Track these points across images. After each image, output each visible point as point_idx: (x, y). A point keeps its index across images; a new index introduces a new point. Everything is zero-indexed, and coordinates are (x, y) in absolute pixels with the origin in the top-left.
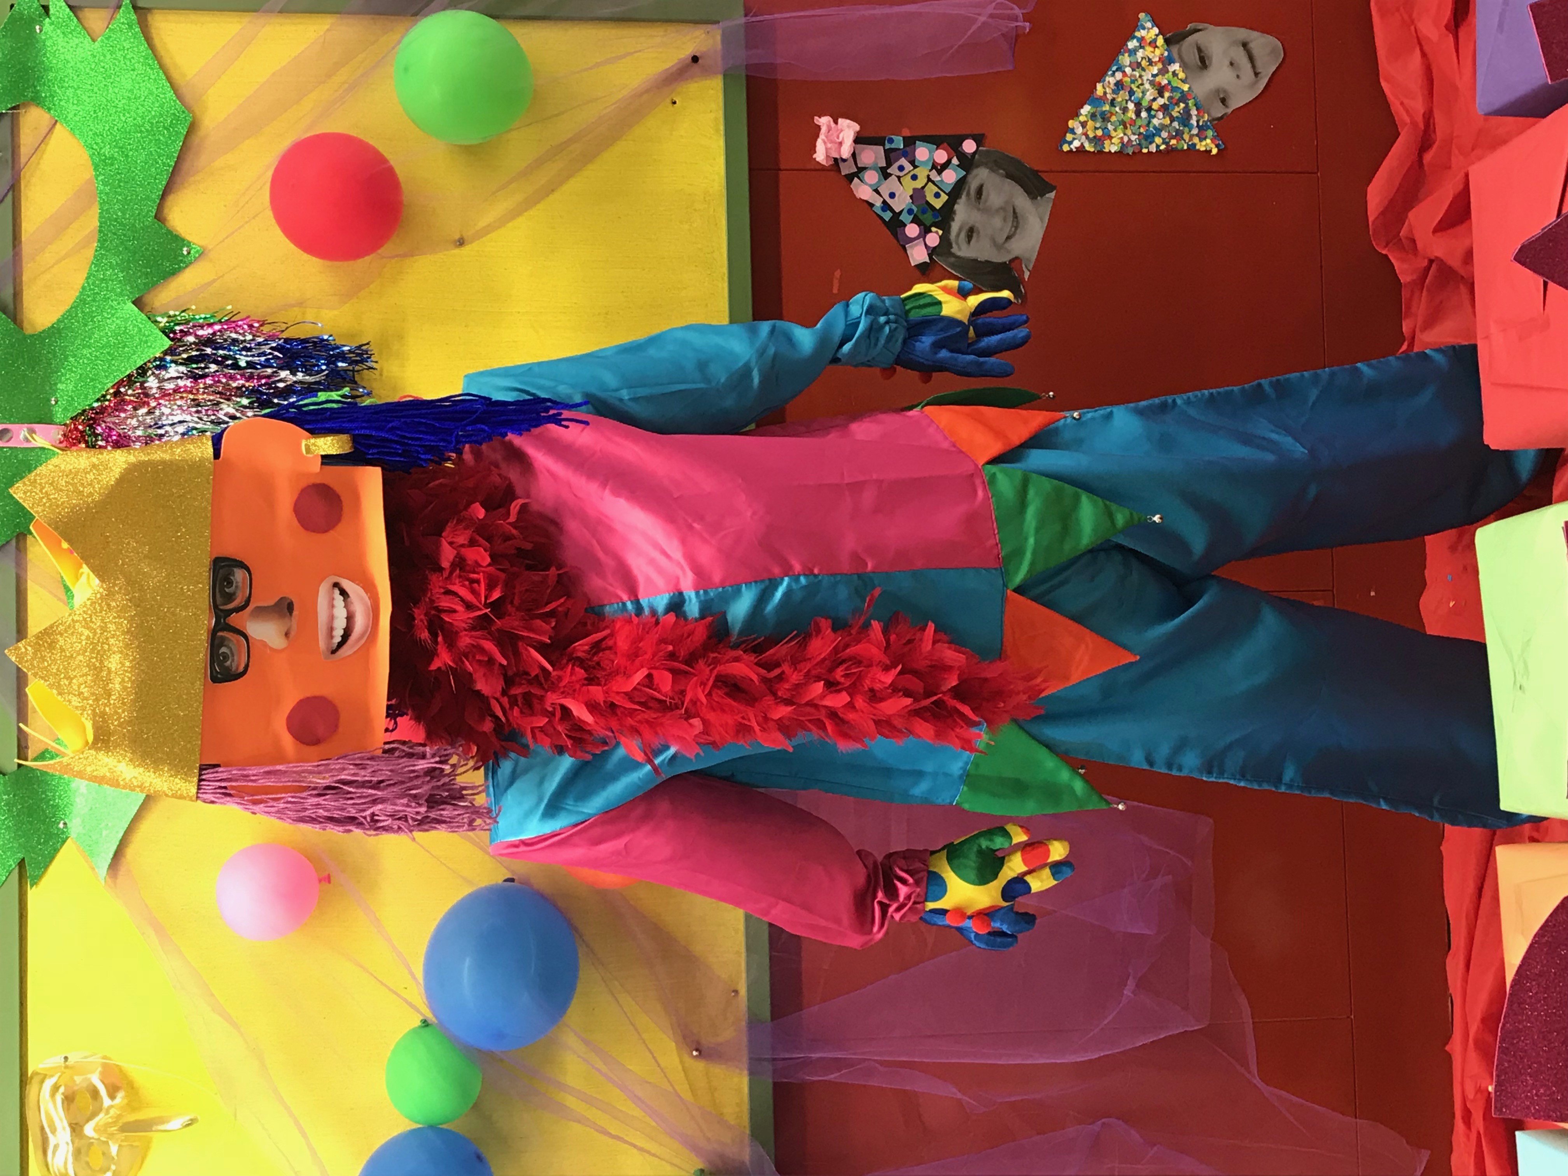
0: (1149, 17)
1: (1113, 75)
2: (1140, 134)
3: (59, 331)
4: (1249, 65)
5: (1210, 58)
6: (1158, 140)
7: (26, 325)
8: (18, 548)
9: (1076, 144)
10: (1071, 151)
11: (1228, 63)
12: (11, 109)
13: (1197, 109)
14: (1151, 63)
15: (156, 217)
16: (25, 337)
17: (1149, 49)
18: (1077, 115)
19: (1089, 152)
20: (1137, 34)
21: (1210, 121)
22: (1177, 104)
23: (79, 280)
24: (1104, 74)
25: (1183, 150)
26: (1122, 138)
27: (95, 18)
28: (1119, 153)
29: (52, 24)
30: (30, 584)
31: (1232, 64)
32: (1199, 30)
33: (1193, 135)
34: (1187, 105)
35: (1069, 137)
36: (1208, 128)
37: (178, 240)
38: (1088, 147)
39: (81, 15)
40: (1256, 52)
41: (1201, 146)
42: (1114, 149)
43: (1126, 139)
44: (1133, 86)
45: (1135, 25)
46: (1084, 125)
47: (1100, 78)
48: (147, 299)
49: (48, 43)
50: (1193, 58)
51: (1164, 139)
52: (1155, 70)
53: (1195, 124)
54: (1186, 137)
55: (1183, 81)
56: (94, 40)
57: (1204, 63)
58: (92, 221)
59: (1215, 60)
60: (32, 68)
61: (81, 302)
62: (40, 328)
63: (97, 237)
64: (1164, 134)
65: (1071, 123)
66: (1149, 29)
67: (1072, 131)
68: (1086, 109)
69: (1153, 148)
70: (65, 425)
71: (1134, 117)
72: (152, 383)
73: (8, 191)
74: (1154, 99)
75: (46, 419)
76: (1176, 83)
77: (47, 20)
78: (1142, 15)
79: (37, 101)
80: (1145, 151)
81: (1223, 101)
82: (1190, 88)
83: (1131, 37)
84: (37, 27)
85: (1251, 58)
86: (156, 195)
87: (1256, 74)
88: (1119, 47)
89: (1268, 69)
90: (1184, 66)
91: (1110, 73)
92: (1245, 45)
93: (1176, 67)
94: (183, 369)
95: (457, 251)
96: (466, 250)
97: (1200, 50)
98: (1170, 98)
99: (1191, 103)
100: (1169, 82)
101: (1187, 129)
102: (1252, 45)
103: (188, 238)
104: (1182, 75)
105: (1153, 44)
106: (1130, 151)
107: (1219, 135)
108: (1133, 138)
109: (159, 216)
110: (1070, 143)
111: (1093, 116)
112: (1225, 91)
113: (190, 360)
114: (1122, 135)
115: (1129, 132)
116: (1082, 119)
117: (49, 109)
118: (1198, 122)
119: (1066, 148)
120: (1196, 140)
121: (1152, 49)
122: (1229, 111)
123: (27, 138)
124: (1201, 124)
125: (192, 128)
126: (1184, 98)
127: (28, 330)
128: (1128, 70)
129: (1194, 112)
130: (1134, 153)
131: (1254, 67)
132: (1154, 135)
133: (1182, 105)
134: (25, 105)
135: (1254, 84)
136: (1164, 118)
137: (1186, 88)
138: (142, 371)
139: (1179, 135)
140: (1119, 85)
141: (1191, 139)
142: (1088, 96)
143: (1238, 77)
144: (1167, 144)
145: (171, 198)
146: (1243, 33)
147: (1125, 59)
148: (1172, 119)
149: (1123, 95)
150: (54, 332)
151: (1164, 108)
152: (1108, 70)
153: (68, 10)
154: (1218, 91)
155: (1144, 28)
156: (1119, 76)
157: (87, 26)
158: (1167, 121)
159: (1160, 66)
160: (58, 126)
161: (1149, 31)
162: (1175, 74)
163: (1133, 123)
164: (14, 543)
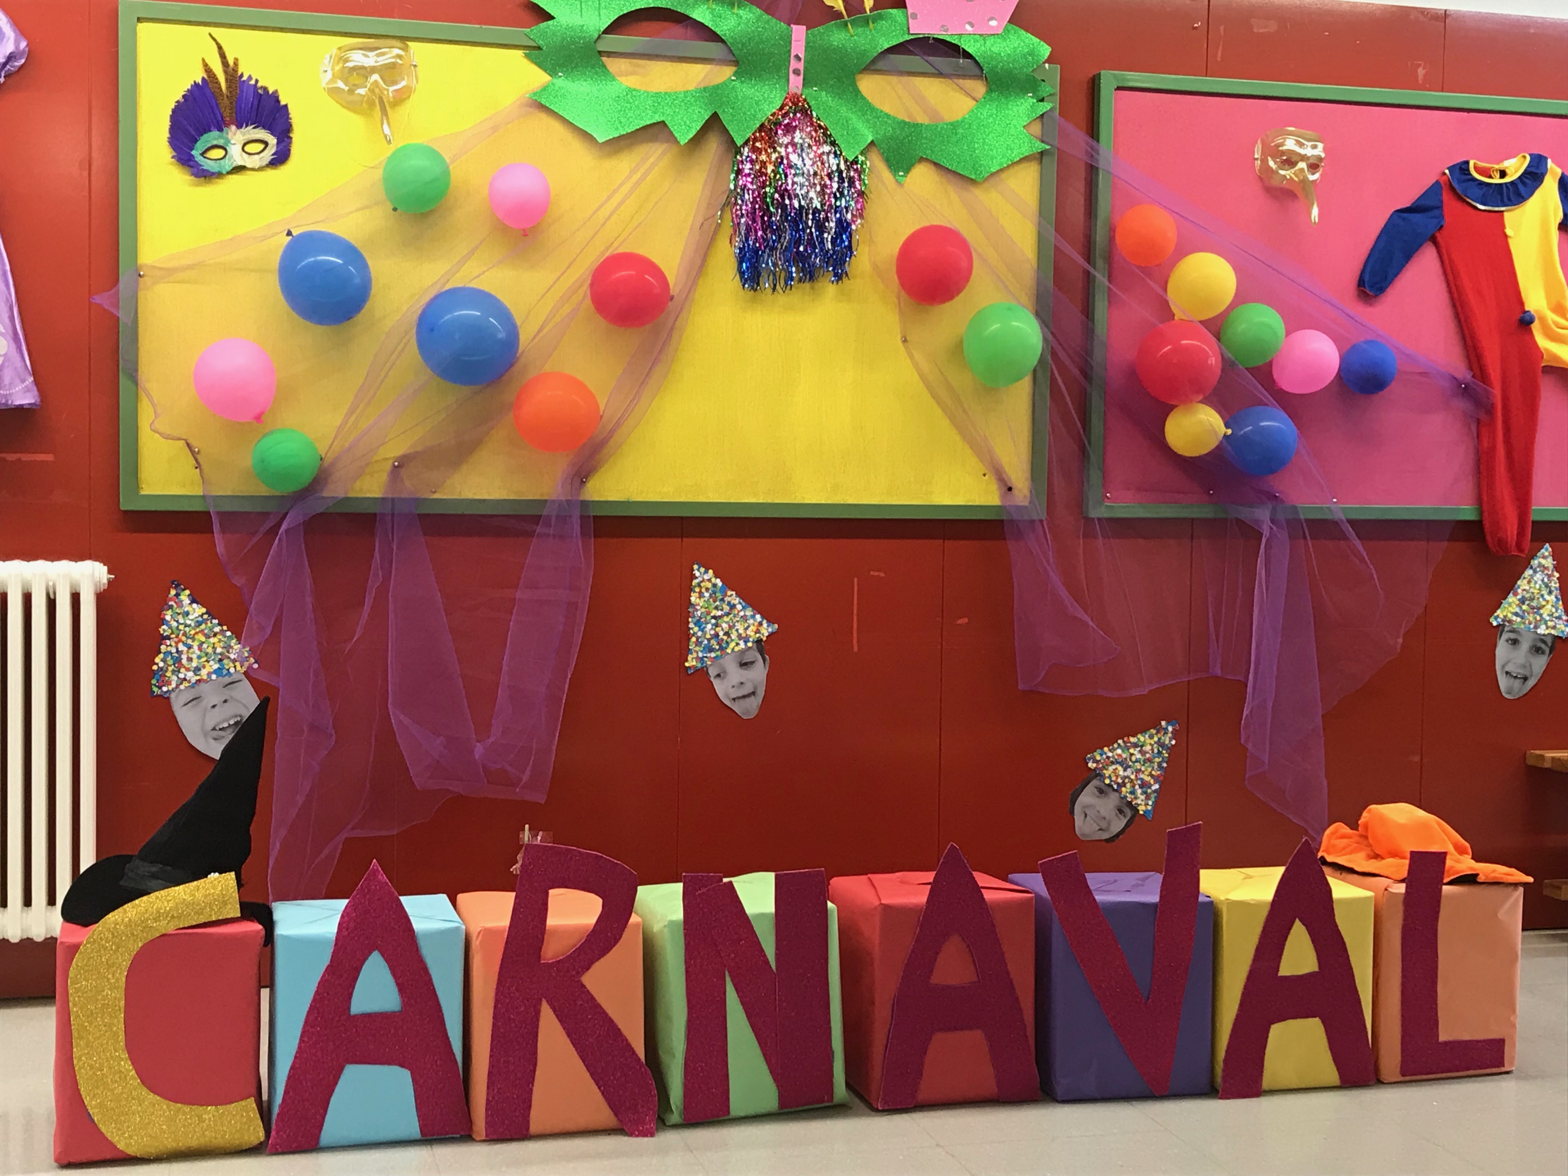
0: (775, 631)
1: (740, 603)
2: (701, 618)
3: (856, 95)
4: (740, 695)
5: (746, 669)
6: (696, 629)
7: (861, 76)
8: (730, 61)
9: (697, 574)
10: (693, 570)
11: (742, 681)
12: (986, 77)
13: (714, 658)
14: (746, 629)
15: (922, 157)
16: (854, 74)
17: (755, 629)
18: (716, 577)
19: (692, 581)
20: (765, 622)
21: (706, 666)
22: (718, 644)
23: (887, 109)
24: (741, 598)
25: (688, 645)
26: (699, 605)
27: (1037, 128)
28: (690, 604)
29: (1033, 103)
30: (709, 67)
31: (742, 683)
32: (764, 663)
33: (697, 653)
34: (718, 650)
35: (702, 570)
36: (702, 664)
37: (907, 171)
38: (695, 582)
39: (1038, 120)
40: (747, 700)
41: (690, 657)
42: (693, 599)
43: (698, 608)
44: (732, 615)
45: (770, 622)
46: (709, 580)
47: (738, 595)
48: (874, 149)
49: (1022, 100)
50: (747, 659)
51: (696, 633)
52: (741, 631)
53: (705, 655)
54: (697, 649)
55: (733, 649)
56: (1024, 127)
57: (744, 665)
58: (922, 119)
59: (745, 672)
60: (1008, 90)
61: (872, 109)
62: (858, 84)
63: (911, 122)
64: (700, 634)
65: (711, 571)
66: (767, 629)
67: (706, 572)
68: (719, 582)
69: (691, 625)
70: (801, 95)
71: (712, 614)
72: (826, 148)
73: (938, 70)
74: (723, 630)
75: (806, 83)
76: (732, 645)
77: (1035, 101)
78: (776, 626)
79: (990, 90)
80: (690, 620)
81: (718, 675)
82: (728, 653)
83: (763, 617)
84: (1031, 95)
85: (744, 697)
86: (933, 158)
87: (734, 699)
88: (757, 609)
89: (736, 707)
90: (743, 652)
91: (741, 601)
92: (753, 693)
93: (742, 645)
94: (835, 168)
95: (899, 337)
96: (901, 344)
97: (752, 663)
98: (722, 640)
99: (719, 653)
100: (732, 640)
101: (702, 649)
102: (753, 697)
103: (909, 176)
104: (736, 649)
105: (758, 631)
106: (691, 610)
107: (697, 671)
108: (699, 613)
109: (922, 160)
110: (698, 570)
111: (715, 585)
112: (724, 678)
113: (840, 172)
114: (701, 605)
115: (703, 610)
116: (713, 580)
117: (984, 98)
118: (706, 657)
119: (696, 567)
120: (695, 655)
121: (754, 630)
122: (712, 679)
123: (969, 84)
124: (705, 659)
125: (973, 182)
126: (722, 649)
127: (859, 77)
128: (742, 614)
129: (713, 655)
130: (689, 612)
131: (739, 698)
132: (700, 627)
133: (717, 647)
134: (987, 83)
135: (728, 698)
136: (711, 635)
137: (729, 651)
138: (833, 144)
139: (698, 643)
140: (733, 607)
141: (695, 651)
142: (728, 584)
143: (733, 687)
144: (693, 635)
145: (932, 167)
146: (761, 693)
147: (749, 612)
148: (709, 640)
149: (727, 608)
150: (857, 92)
151: (717, 635)
152: (743, 600)
153: (1041, 113)
154: (725, 672)
155: (768, 626)
156: (739, 607)
157: (1032, 124)
158: (708, 636)
159: (744, 635)
160: (975, 102)
161: (766, 630)
162: (737, 644)
163: (708, 613)
164: (734, 59)
